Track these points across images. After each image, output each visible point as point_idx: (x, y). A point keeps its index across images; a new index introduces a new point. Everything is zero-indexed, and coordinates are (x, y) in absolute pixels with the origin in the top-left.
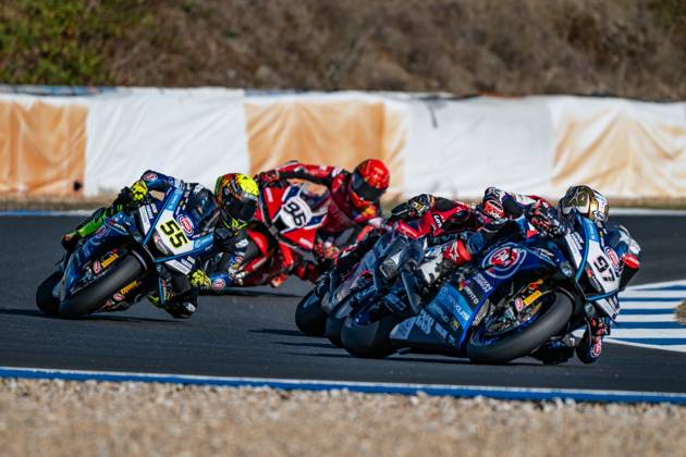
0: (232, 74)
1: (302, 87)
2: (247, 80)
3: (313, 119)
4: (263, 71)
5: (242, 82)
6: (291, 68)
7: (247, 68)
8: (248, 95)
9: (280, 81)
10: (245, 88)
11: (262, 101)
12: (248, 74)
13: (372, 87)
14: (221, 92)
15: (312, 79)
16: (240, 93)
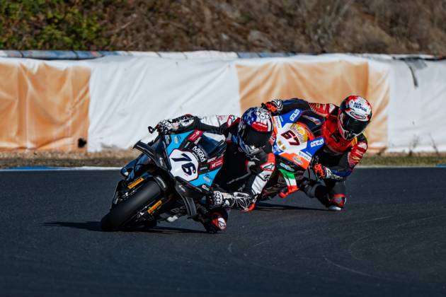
0: (225, 37)
1: (291, 50)
2: (240, 43)
3: (301, 79)
4: (255, 35)
5: (235, 45)
6: (280, 31)
7: (238, 32)
8: (240, 57)
9: (270, 44)
10: (236, 51)
11: (254, 63)
12: (240, 38)
13: (356, 50)
14: (215, 54)
15: (301, 42)
16: (233, 55)
